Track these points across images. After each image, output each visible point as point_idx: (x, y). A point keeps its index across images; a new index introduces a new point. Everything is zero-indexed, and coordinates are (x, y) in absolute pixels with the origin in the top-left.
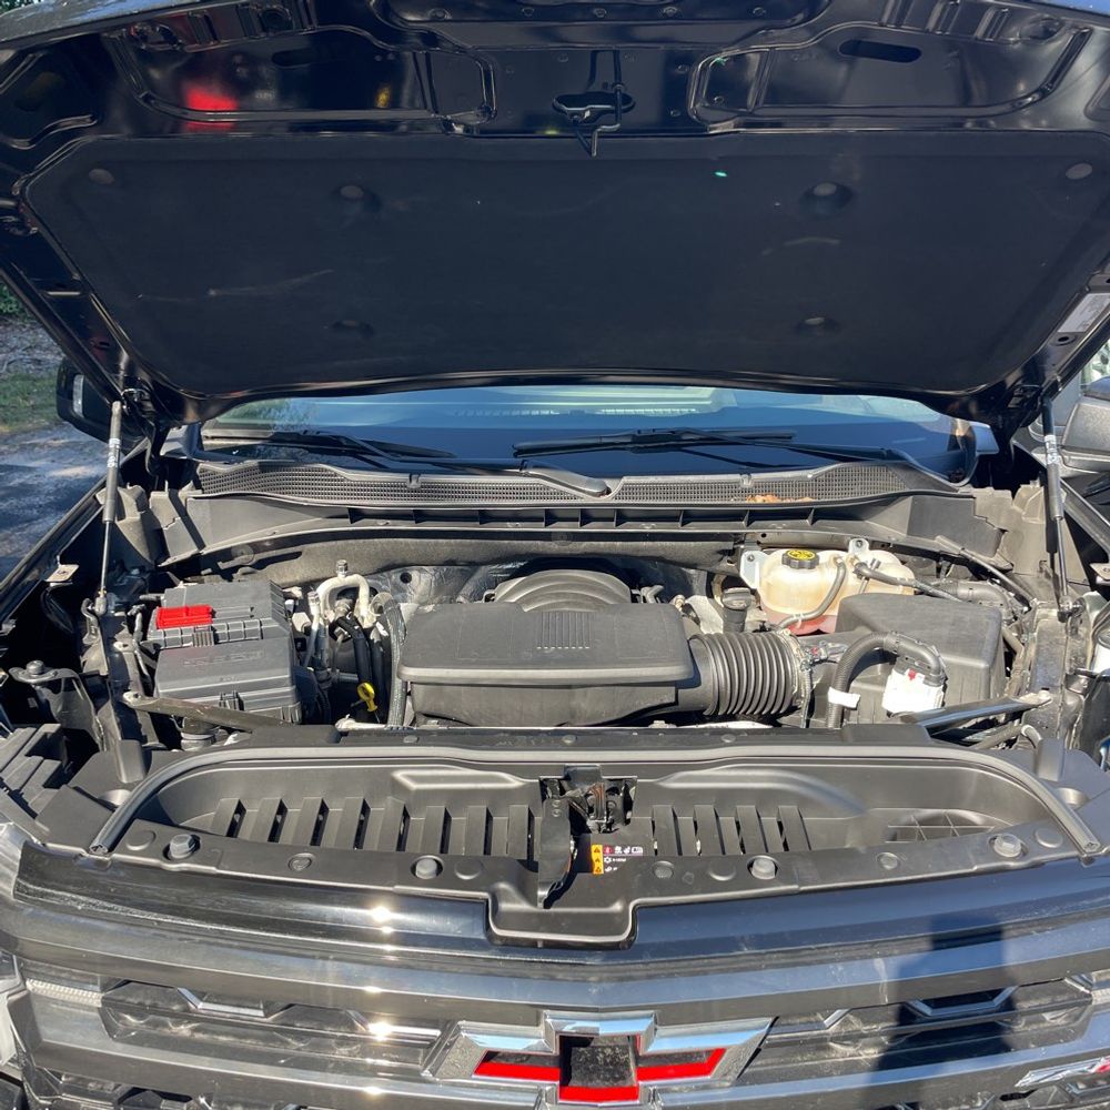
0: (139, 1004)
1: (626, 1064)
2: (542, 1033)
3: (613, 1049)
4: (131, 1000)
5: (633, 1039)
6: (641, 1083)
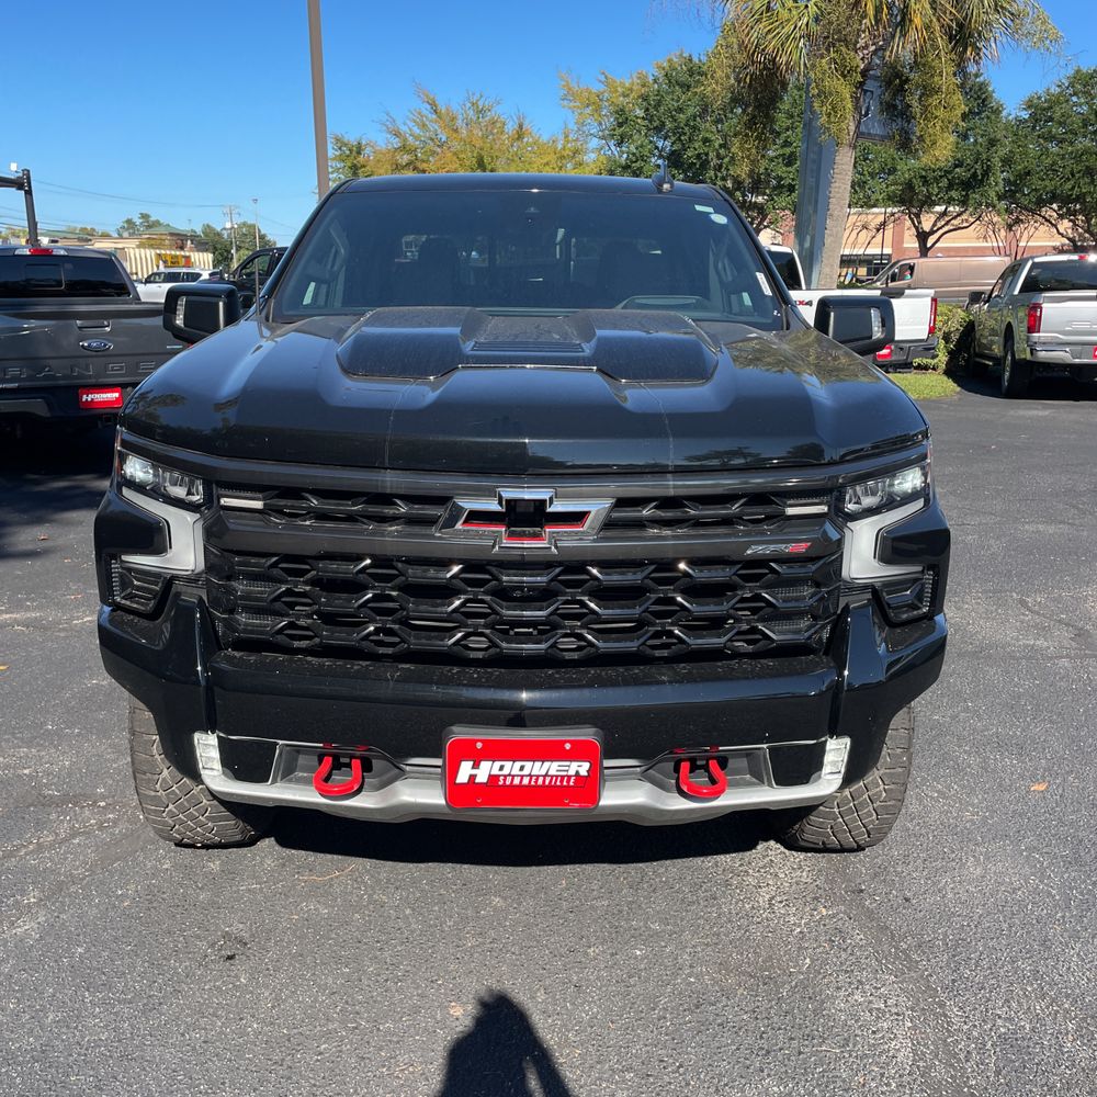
2: (497, 501)
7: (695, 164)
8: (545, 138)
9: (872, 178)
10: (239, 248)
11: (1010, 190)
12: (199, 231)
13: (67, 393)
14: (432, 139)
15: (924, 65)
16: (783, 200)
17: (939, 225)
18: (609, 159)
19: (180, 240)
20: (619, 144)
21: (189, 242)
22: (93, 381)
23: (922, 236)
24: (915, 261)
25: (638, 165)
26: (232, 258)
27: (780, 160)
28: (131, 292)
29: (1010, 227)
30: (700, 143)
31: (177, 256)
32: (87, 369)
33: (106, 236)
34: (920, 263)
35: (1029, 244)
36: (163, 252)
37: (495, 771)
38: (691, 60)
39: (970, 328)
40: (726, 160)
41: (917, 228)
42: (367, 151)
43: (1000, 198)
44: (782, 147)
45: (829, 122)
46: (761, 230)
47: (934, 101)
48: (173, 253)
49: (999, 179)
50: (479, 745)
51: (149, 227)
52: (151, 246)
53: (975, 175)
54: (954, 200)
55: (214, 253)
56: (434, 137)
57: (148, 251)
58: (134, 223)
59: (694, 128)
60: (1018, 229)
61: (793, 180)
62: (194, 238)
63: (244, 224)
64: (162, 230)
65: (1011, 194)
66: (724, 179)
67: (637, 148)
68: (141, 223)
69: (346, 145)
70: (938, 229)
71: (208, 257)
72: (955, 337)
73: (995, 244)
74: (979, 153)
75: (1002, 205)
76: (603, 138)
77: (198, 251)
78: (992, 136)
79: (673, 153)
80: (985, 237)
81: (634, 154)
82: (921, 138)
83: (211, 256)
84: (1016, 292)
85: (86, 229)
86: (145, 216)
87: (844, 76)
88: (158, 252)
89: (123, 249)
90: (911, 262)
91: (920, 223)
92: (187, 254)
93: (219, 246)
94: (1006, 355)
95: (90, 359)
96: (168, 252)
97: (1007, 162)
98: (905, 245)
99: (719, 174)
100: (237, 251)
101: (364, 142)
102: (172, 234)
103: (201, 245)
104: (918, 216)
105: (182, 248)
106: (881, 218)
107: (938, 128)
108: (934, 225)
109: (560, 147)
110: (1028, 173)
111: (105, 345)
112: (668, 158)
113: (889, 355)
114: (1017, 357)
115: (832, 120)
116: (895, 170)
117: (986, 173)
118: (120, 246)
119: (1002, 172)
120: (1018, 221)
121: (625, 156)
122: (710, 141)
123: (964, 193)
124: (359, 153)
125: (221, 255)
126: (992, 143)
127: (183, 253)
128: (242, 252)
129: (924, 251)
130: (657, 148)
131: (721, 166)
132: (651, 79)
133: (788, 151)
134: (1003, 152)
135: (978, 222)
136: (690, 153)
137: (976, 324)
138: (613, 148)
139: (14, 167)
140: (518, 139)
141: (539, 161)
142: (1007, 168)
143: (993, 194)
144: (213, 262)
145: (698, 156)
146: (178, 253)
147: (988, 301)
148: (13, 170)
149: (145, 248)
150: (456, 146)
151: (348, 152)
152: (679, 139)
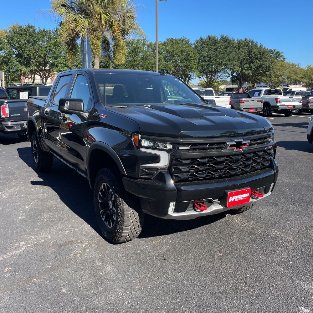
7: (27, 57)
15: (116, 39)
25: (8, 57)
27: (53, 58)
30: (28, 51)
37: (235, 198)
38: (21, 27)
40: (36, 57)
44: (53, 54)
46: (48, 77)
47: (120, 48)
50: (233, 193)
53: (106, 65)
59: (26, 47)
79: (19, 54)
81: (7, 54)
87: (98, 40)
99: (35, 61)
117: (109, 65)
121: (4, 54)
122: (31, 51)
132: (8, 31)
133: (55, 55)
136: (25, 54)
145: (28, 55)
152: (21, 50)
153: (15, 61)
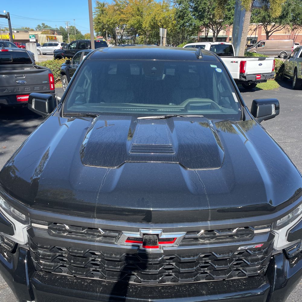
0: (56, 228)
1: (157, 242)
2: (139, 234)
3: (154, 240)
4: (54, 227)
5: (157, 235)
6: (159, 244)
7: (202, 11)
8: (157, 2)
9: (253, 15)
10: (70, 34)
11: (293, 19)
12: (59, 28)
13: (13, 97)
14: (125, 2)
16: (227, 22)
17: (272, 29)
18: (176, 9)
19: (53, 31)
20: (179, 4)
21: (56, 32)
22: (20, 93)
23: (267, 33)
24: (265, 41)
25: (184, 11)
26: (68, 37)
28: (33, 62)
29: (293, 30)
30: (203, 4)
31: (52, 37)
32: (18, 89)
33: (33, 30)
34: (266, 41)
35: (299, 34)
36: (48, 35)
39: (283, 66)
40: (211, 9)
41: (266, 30)
42: (106, 6)
43: (291, 21)
44: (227, 6)
45: (244, 4)
46: (220, 31)
48: (51, 35)
49: (291, 15)
51: (45, 27)
52: (45, 34)
53: (284, 15)
54: (277, 22)
55: (63, 36)
56: (125, 1)
57: (44, 35)
58: (40, 26)
60: (295, 31)
61: (230, 16)
62: (57, 31)
63: (71, 26)
64: (48, 28)
65: (294, 20)
66: (210, 15)
67: (184, 6)
68: (42, 26)
69: (100, 4)
70: (272, 31)
71: (61, 37)
72: (278, 69)
73: (288, 34)
74: (285, 8)
75: (291, 23)
76: (175, 3)
77: (58, 35)
78: (289, 2)
79: (195, 7)
80: (285, 33)
81: (184, 8)
82: (272, 9)
83: (62, 36)
84: (298, 57)
85: (27, 28)
86: (43, 24)
88: (47, 35)
89: (37, 34)
90: (264, 41)
91: (267, 29)
92: (55, 36)
93: (64, 33)
94: (295, 76)
95: (19, 87)
96: (50, 35)
97: (293, 10)
98: (262, 34)
99: (209, 14)
100: (69, 35)
101: (105, 3)
102: (51, 30)
103: (59, 33)
104: (266, 26)
105: (54, 34)
106: (255, 27)
107: (277, 6)
108: (271, 29)
109: (162, 5)
110: (299, 14)
111: (24, 82)
112: (194, 8)
113: (260, 78)
114: (298, 78)
115: (245, 3)
116: (260, 13)
117: (287, 14)
118: (36, 34)
119: (291, 13)
120: (295, 28)
121: (181, 8)
122: (206, 4)
123: (280, 20)
124: (104, 6)
125: (65, 36)
126: (289, 5)
127: (54, 36)
128: (71, 35)
129: (268, 37)
130: (190, 6)
131: (209, 11)
133: (229, 7)
134: (292, 7)
135: (284, 28)
136: (200, 7)
137: (285, 65)
138: (177, 6)
139: (5, 12)
140: (149, 2)
141: (156, 9)
142: (293, 12)
143: (289, 20)
144: (63, 38)
145: (203, 8)
146: (53, 36)
147: (289, 58)
148: (4, 13)
149: (43, 34)
150: (132, 4)
151: (100, 6)
152: (197, 3)
153: (190, 15)
